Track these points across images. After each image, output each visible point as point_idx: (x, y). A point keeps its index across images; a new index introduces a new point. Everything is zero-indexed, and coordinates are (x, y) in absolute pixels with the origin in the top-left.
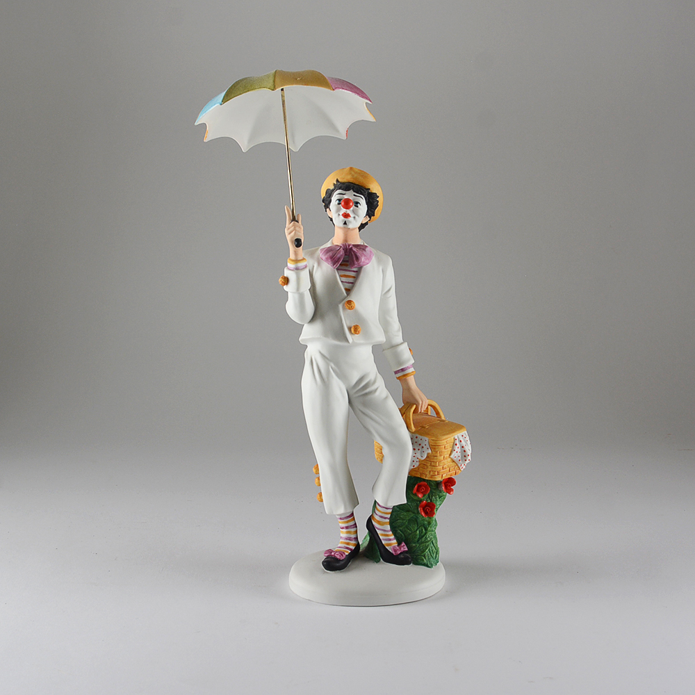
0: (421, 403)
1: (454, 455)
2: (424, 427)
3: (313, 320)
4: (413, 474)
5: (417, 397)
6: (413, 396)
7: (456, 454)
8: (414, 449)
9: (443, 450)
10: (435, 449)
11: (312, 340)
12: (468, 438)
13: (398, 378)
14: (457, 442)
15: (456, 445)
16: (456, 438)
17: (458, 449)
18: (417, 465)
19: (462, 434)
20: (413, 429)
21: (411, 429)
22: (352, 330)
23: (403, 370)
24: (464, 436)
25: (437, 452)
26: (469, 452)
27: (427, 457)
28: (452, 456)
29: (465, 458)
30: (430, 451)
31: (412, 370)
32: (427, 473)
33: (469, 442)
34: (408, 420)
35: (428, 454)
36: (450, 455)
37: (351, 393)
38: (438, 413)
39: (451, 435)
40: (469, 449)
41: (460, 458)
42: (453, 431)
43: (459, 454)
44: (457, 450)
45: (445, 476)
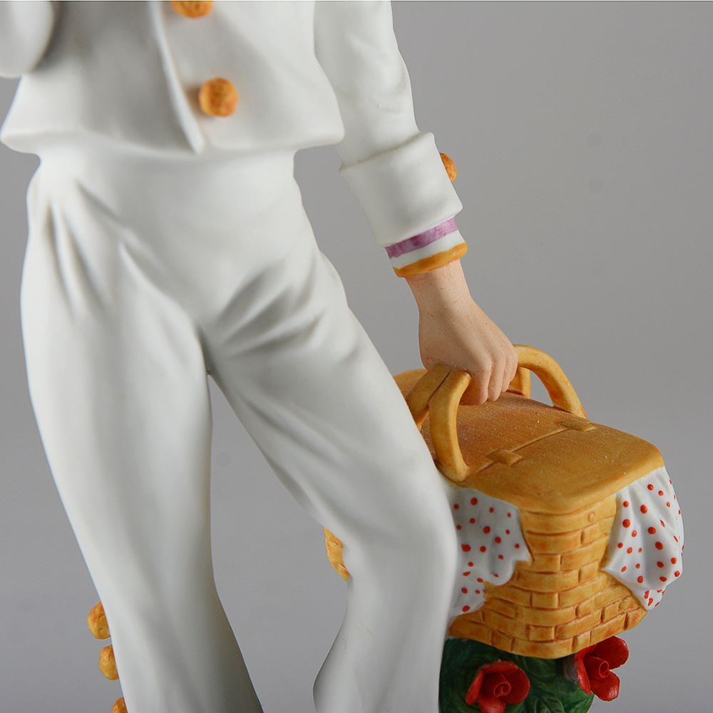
0: (488, 365)
1: (620, 560)
2: (502, 460)
3: (49, 57)
4: (467, 633)
5: (476, 345)
6: (458, 342)
7: (628, 559)
8: (466, 548)
9: (578, 549)
10: (543, 546)
11: (51, 138)
12: (670, 495)
13: (403, 272)
14: (630, 513)
15: (626, 523)
16: (626, 497)
17: (632, 539)
18: (476, 602)
19: (646, 479)
20: (461, 466)
21: (452, 466)
22: (204, 99)
23: (417, 242)
24: (658, 486)
25: (551, 558)
26: (675, 549)
27: (518, 574)
28: (611, 567)
29: (660, 572)
30: (524, 556)
31: (453, 239)
32: (519, 633)
33: (675, 506)
34: (440, 436)
35: (519, 565)
36: (605, 560)
37: (218, 340)
38: (556, 393)
39: (607, 489)
40: (674, 534)
41: (640, 572)
42: (614, 471)
43: (639, 557)
44: (627, 538)
45: (585, 641)
